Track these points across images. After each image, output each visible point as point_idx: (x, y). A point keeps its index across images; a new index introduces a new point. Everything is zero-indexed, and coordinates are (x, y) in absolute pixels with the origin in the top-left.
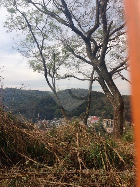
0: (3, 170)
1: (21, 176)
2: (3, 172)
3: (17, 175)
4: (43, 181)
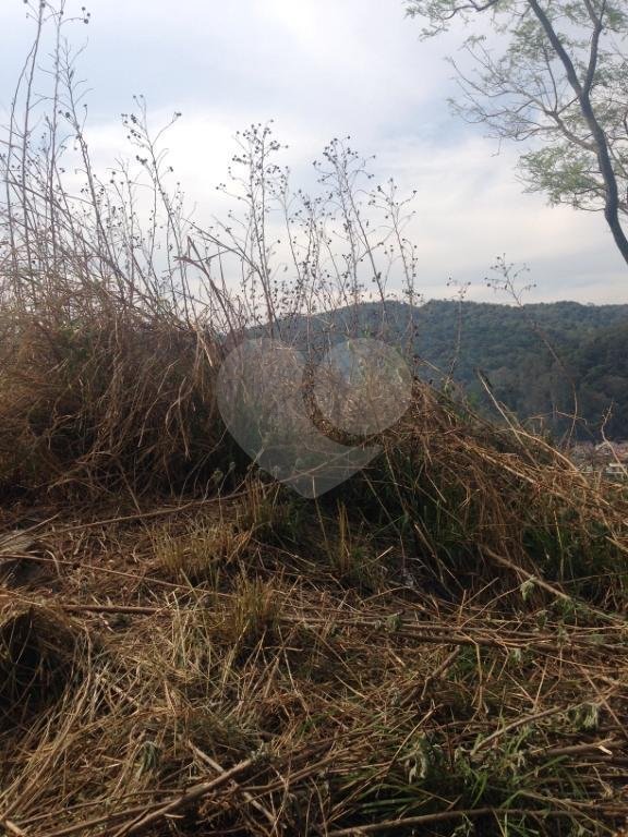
0: (423, 609)
1: (499, 640)
2: (423, 616)
3: (484, 634)
4: (605, 679)
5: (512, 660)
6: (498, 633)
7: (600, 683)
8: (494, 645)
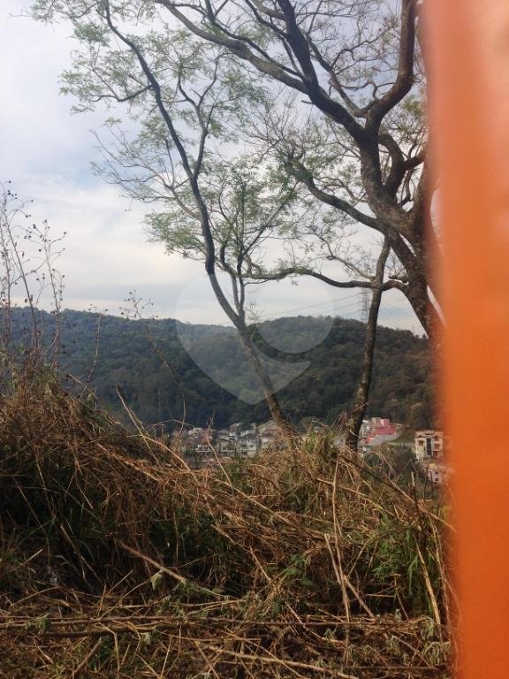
0: (67, 605)
1: (132, 626)
2: (66, 611)
3: (119, 623)
4: (212, 648)
5: (144, 644)
6: (131, 620)
7: (208, 652)
8: (127, 630)
